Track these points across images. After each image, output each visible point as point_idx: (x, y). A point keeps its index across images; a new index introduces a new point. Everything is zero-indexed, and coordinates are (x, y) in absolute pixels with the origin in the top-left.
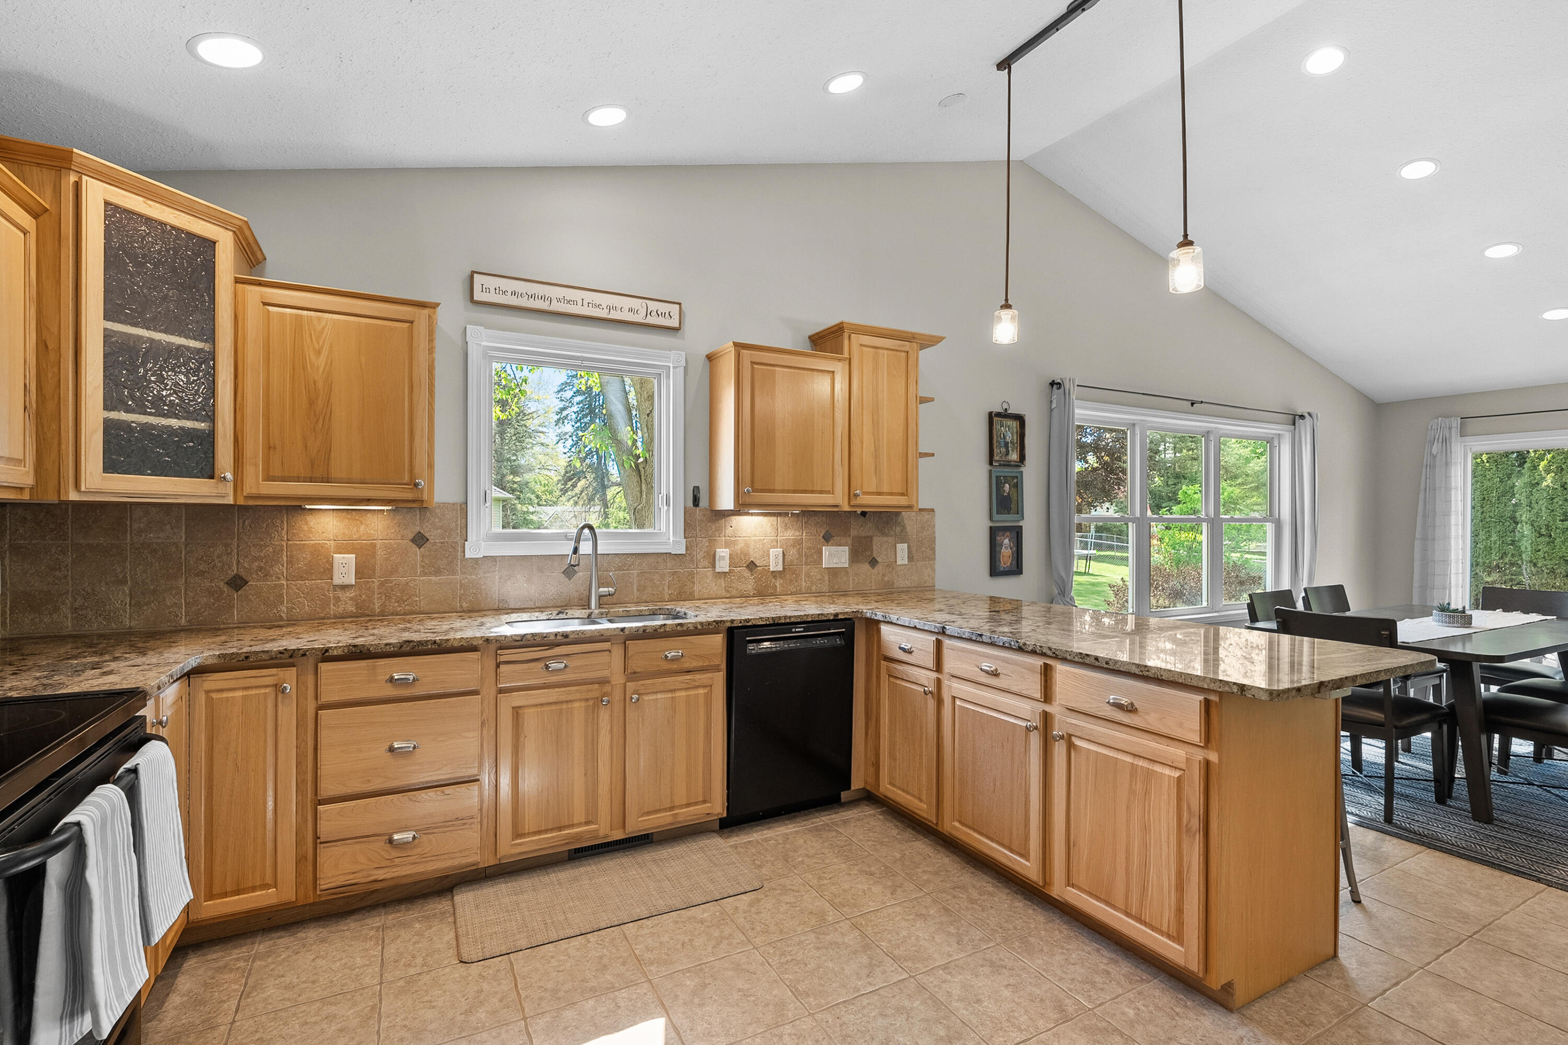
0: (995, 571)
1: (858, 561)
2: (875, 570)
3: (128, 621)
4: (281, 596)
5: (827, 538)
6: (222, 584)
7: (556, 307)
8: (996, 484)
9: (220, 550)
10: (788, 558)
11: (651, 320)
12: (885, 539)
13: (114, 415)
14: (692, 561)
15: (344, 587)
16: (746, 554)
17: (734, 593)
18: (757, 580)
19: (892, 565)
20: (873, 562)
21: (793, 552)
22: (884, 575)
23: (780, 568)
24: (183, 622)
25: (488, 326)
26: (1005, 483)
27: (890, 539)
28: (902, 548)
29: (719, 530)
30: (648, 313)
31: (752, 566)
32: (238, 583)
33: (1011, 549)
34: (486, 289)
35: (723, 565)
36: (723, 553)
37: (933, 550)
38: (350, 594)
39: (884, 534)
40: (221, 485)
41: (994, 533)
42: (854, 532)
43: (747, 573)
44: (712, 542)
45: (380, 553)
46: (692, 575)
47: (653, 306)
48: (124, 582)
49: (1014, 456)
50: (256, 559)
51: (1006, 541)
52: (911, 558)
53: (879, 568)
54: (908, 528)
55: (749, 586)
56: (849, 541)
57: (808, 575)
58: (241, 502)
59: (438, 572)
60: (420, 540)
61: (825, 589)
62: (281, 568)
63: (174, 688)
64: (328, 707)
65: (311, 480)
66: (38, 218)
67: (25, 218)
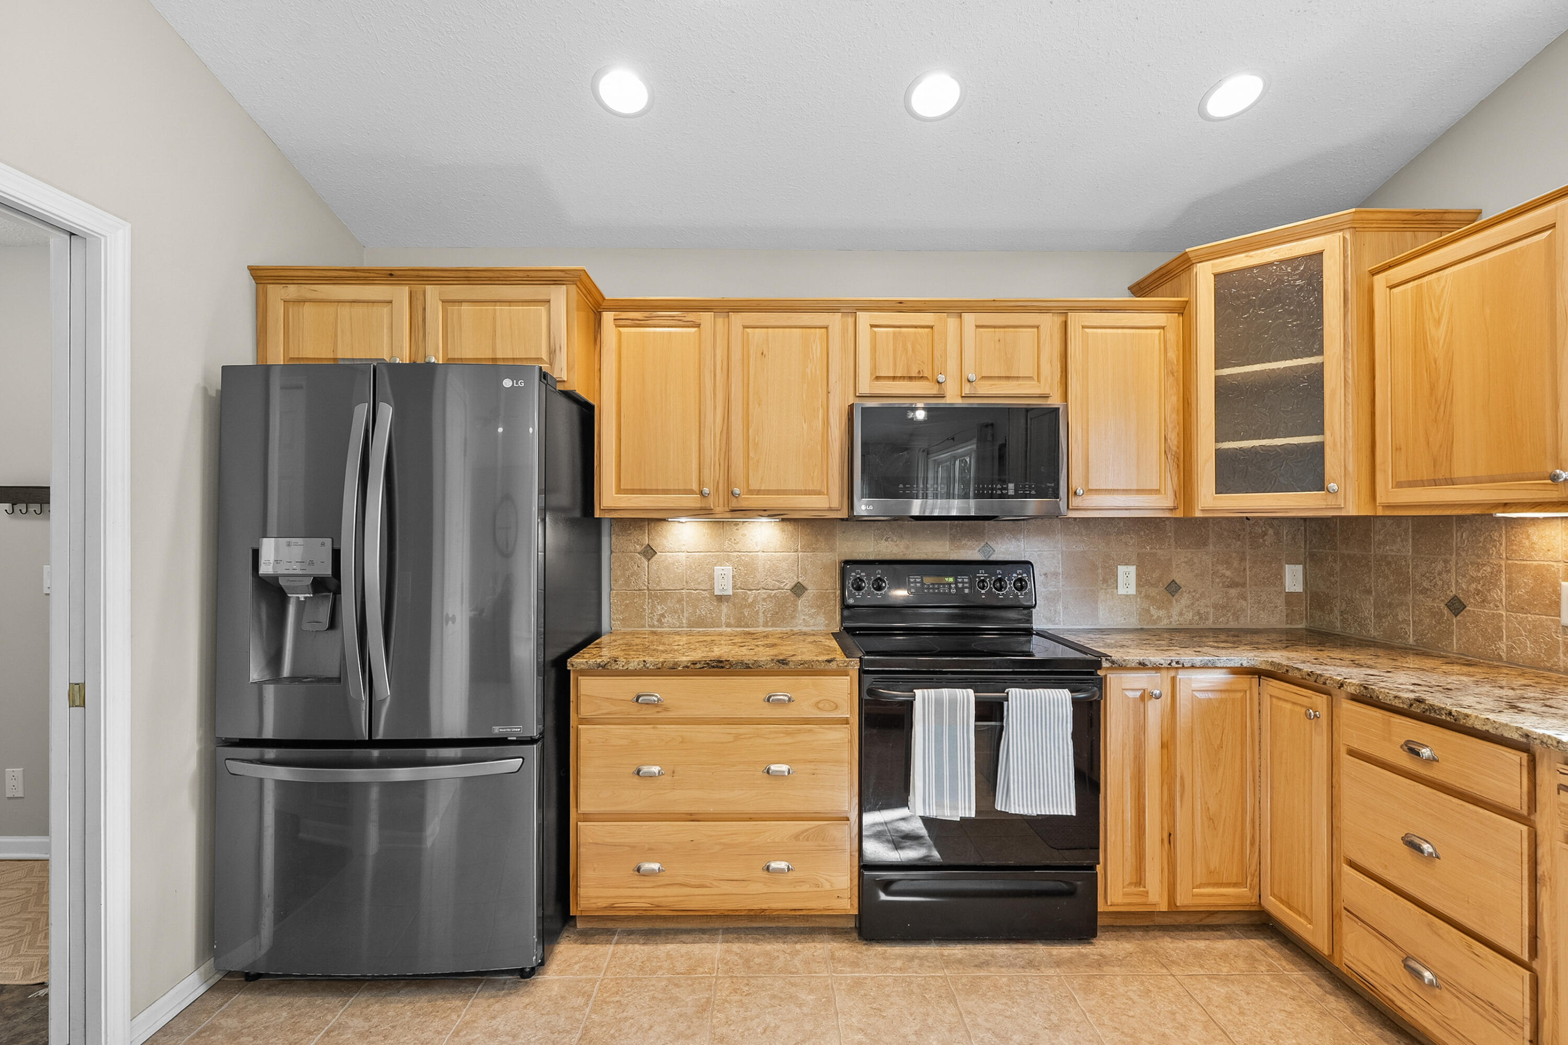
3: (1374, 633)
4: (1499, 629)
6: (1442, 605)
9: (1440, 566)
13: (1228, 447)
24: (1411, 641)
32: (1456, 606)
40: (1330, 497)
48: (1369, 592)
50: (1473, 580)
58: (1380, 512)
62: (1500, 594)
63: (1216, 678)
64: (1352, 753)
65: (1435, 483)
66: (1184, 310)
67: (1160, 319)
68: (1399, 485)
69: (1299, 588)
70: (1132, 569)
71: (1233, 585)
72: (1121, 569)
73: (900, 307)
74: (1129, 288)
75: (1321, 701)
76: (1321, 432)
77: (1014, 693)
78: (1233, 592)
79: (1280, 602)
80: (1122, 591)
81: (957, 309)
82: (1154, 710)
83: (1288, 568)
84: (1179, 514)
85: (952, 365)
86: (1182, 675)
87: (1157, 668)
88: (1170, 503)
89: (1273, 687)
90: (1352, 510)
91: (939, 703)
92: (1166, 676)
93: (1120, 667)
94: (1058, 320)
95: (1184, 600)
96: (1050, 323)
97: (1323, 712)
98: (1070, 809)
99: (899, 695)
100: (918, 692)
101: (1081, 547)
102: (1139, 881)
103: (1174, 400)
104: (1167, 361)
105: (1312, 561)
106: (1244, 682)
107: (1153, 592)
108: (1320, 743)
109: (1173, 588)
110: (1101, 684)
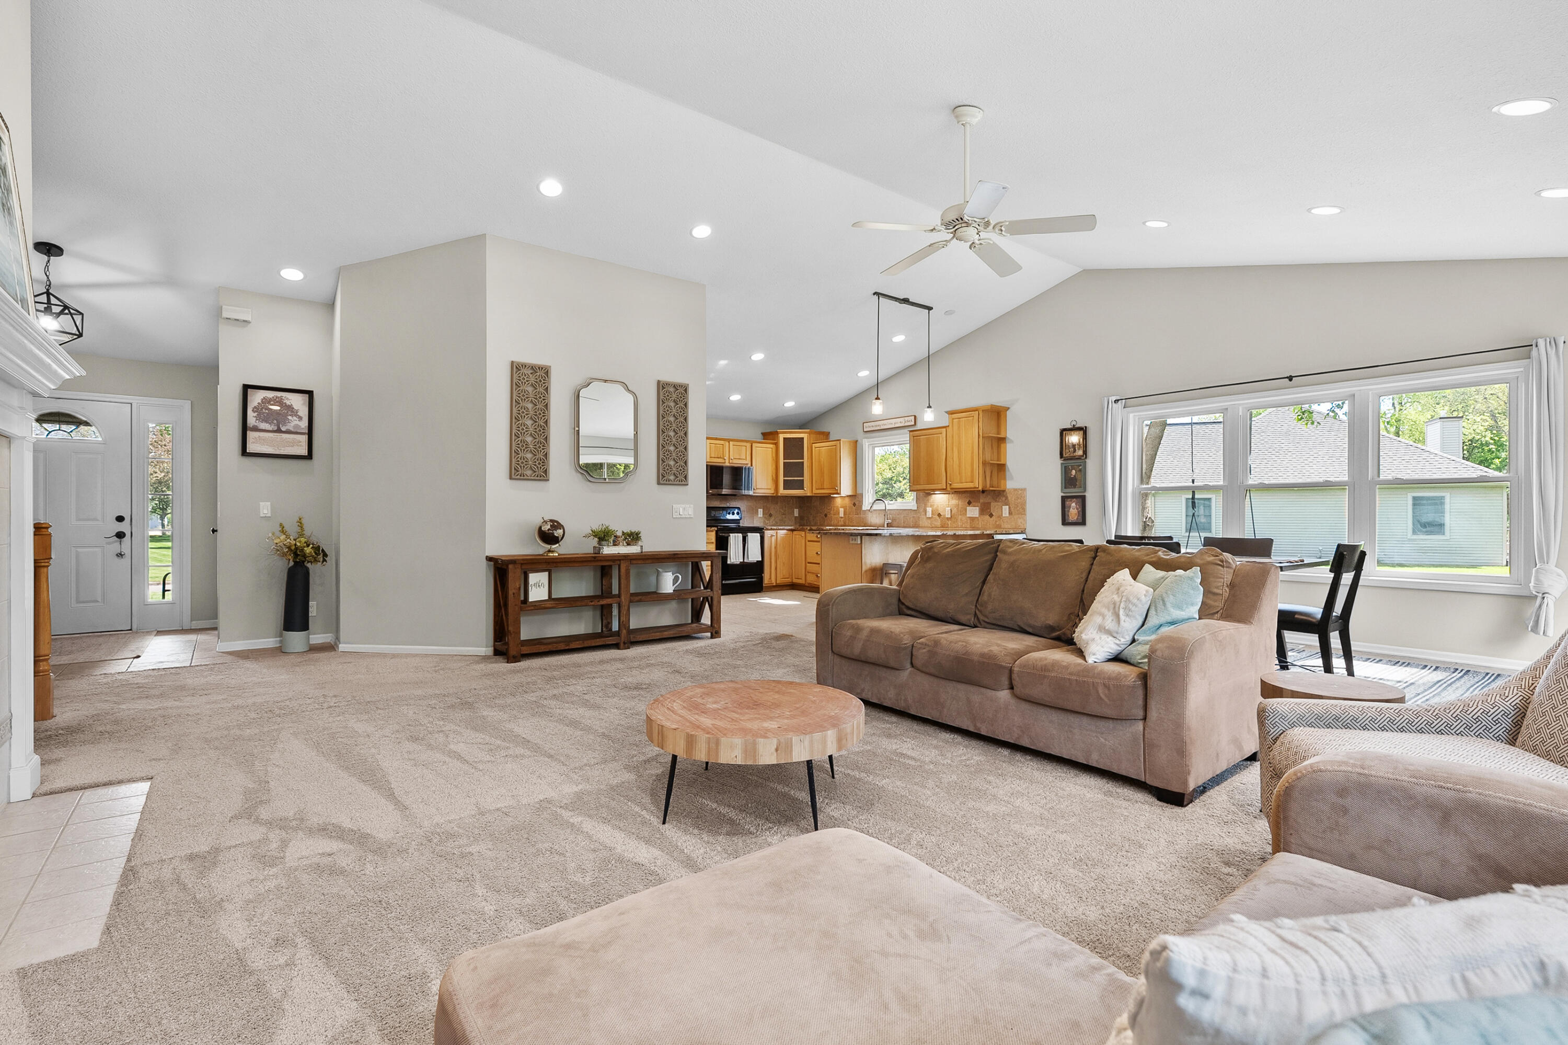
0: (1065, 522)
1: (983, 514)
2: (992, 519)
5: (969, 503)
6: (824, 516)
7: (882, 428)
8: (1066, 471)
10: (953, 512)
11: (906, 424)
12: (997, 503)
13: (786, 478)
14: (919, 512)
15: (842, 517)
16: (937, 510)
17: (933, 526)
18: (942, 521)
19: (1000, 517)
20: (991, 515)
21: (955, 511)
22: (996, 522)
23: (949, 516)
25: (866, 438)
26: (1072, 469)
27: (999, 504)
28: (1006, 509)
29: (928, 500)
30: (905, 422)
31: (939, 515)
32: (826, 515)
33: (1077, 509)
34: (868, 427)
35: (929, 514)
36: (929, 510)
37: (1024, 510)
38: (842, 520)
39: (996, 501)
40: (805, 491)
41: (1064, 499)
42: (981, 501)
43: (938, 518)
44: (926, 506)
45: (848, 508)
46: (919, 517)
47: (906, 418)
49: (1080, 453)
51: (1073, 504)
52: (1010, 513)
53: (994, 517)
54: (1009, 498)
55: (938, 523)
56: (979, 505)
57: (961, 520)
58: (813, 495)
59: (858, 514)
60: (854, 504)
61: (968, 526)
62: (832, 512)
63: (785, 532)
64: (809, 541)
65: (821, 489)
66: (776, 444)
67: (771, 446)
68: (816, 489)
69: (797, 515)
70: (762, 510)
71: (784, 514)
72: (759, 510)
73: (716, 439)
74: (762, 433)
75: (804, 533)
76: (803, 477)
77: (749, 534)
78: (784, 516)
79: (793, 519)
80: (759, 516)
81: (729, 440)
82: (774, 538)
83: (795, 510)
84: (775, 495)
85: (727, 455)
86: (778, 531)
87: (774, 530)
88: (773, 492)
89: (795, 532)
90: (809, 495)
91: (735, 536)
92: (775, 531)
93: (767, 529)
94: (750, 444)
95: (773, 518)
96: (749, 445)
97: (803, 535)
98: (760, 560)
99: (726, 535)
100: (731, 534)
101: (750, 504)
102: (770, 578)
103: (774, 466)
104: (773, 457)
105: (800, 508)
106: (789, 532)
107: (766, 516)
108: (804, 541)
109: (771, 515)
110: (764, 532)
